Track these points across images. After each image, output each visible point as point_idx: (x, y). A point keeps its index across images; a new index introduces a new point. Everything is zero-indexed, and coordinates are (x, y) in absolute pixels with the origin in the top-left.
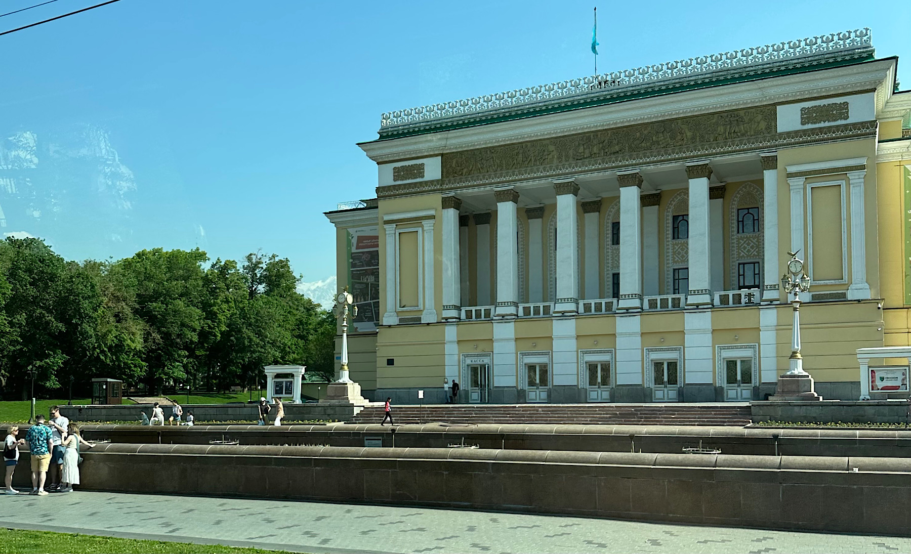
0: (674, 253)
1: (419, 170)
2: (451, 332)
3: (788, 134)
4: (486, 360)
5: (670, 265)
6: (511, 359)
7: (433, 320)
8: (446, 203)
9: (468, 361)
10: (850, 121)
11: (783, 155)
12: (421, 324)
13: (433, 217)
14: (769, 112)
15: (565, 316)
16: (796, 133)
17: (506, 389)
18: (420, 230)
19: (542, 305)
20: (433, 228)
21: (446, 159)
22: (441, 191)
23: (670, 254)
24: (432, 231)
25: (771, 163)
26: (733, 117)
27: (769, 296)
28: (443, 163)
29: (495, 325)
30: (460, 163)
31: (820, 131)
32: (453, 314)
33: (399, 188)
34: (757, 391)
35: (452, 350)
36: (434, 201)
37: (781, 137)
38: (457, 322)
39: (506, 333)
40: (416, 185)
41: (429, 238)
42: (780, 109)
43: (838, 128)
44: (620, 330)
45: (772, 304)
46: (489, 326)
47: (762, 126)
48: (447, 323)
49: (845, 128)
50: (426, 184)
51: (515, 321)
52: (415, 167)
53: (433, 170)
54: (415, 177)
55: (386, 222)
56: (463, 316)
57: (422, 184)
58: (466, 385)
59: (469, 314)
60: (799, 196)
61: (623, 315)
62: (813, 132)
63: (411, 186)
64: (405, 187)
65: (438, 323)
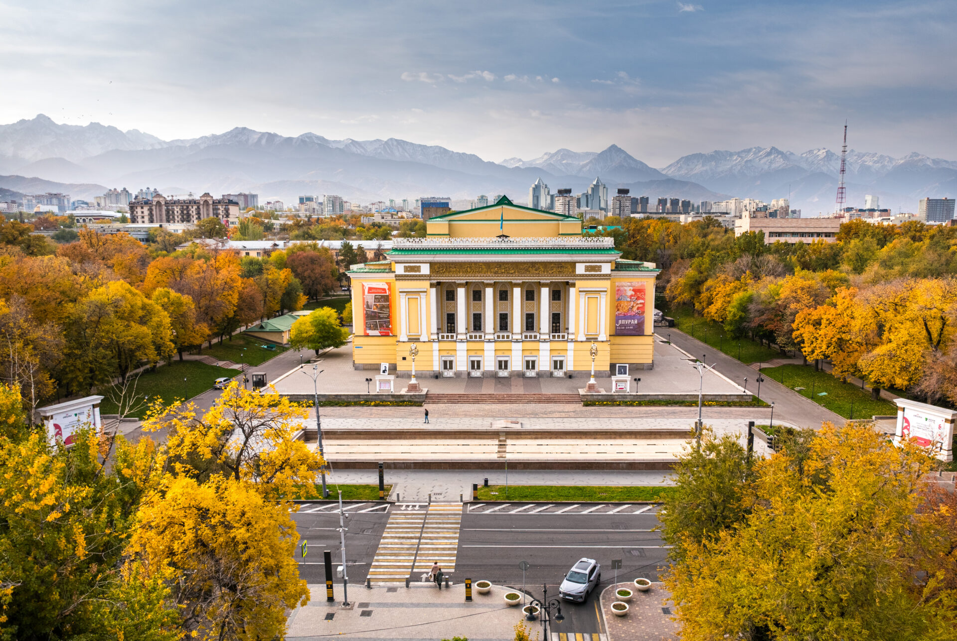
1: (418, 269)
2: (436, 346)
3: (580, 275)
4: (452, 359)
7: (427, 339)
8: (432, 285)
9: (444, 359)
10: (602, 273)
11: (578, 283)
12: (420, 341)
13: (425, 292)
14: (573, 264)
15: (489, 341)
16: (583, 275)
17: (462, 372)
18: (419, 297)
19: (478, 334)
20: (425, 296)
21: (432, 264)
22: (430, 279)
24: (425, 298)
25: (573, 285)
26: (560, 265)
27: (571, 337)
28: (431, 267)
29: (458, 344)
30: (439, 268)
31: (592, 275)
32: (435, 337)
33: (407, 276)
34: (565, 373)
35: (436, 353)
36: (426, 284)
37: (578, 275)
38: (439, 341)
39: (462, 347)
40: (416, 276)
41: (424, 301)
42: (577, 264)
43: (598, 275)
44: (513, 348)
45: (572, 341)
46: (454, 343)
47: (570, 270)
48: (434, 341)
49: (600, 275)
50: (422, 276)
51: (468, 341)
52: (415, 267)
53: (425, 270)
54: (416, 271)
55: (401, 292)
56: (440, 338)
57: (420, 276)
58: (442, 369)
59: (443, 337)
60: (583, 299)
61: (515, 342)
62: (589, 275)
63: (413, 276)
64: (411, 276)
65: (429, 341)
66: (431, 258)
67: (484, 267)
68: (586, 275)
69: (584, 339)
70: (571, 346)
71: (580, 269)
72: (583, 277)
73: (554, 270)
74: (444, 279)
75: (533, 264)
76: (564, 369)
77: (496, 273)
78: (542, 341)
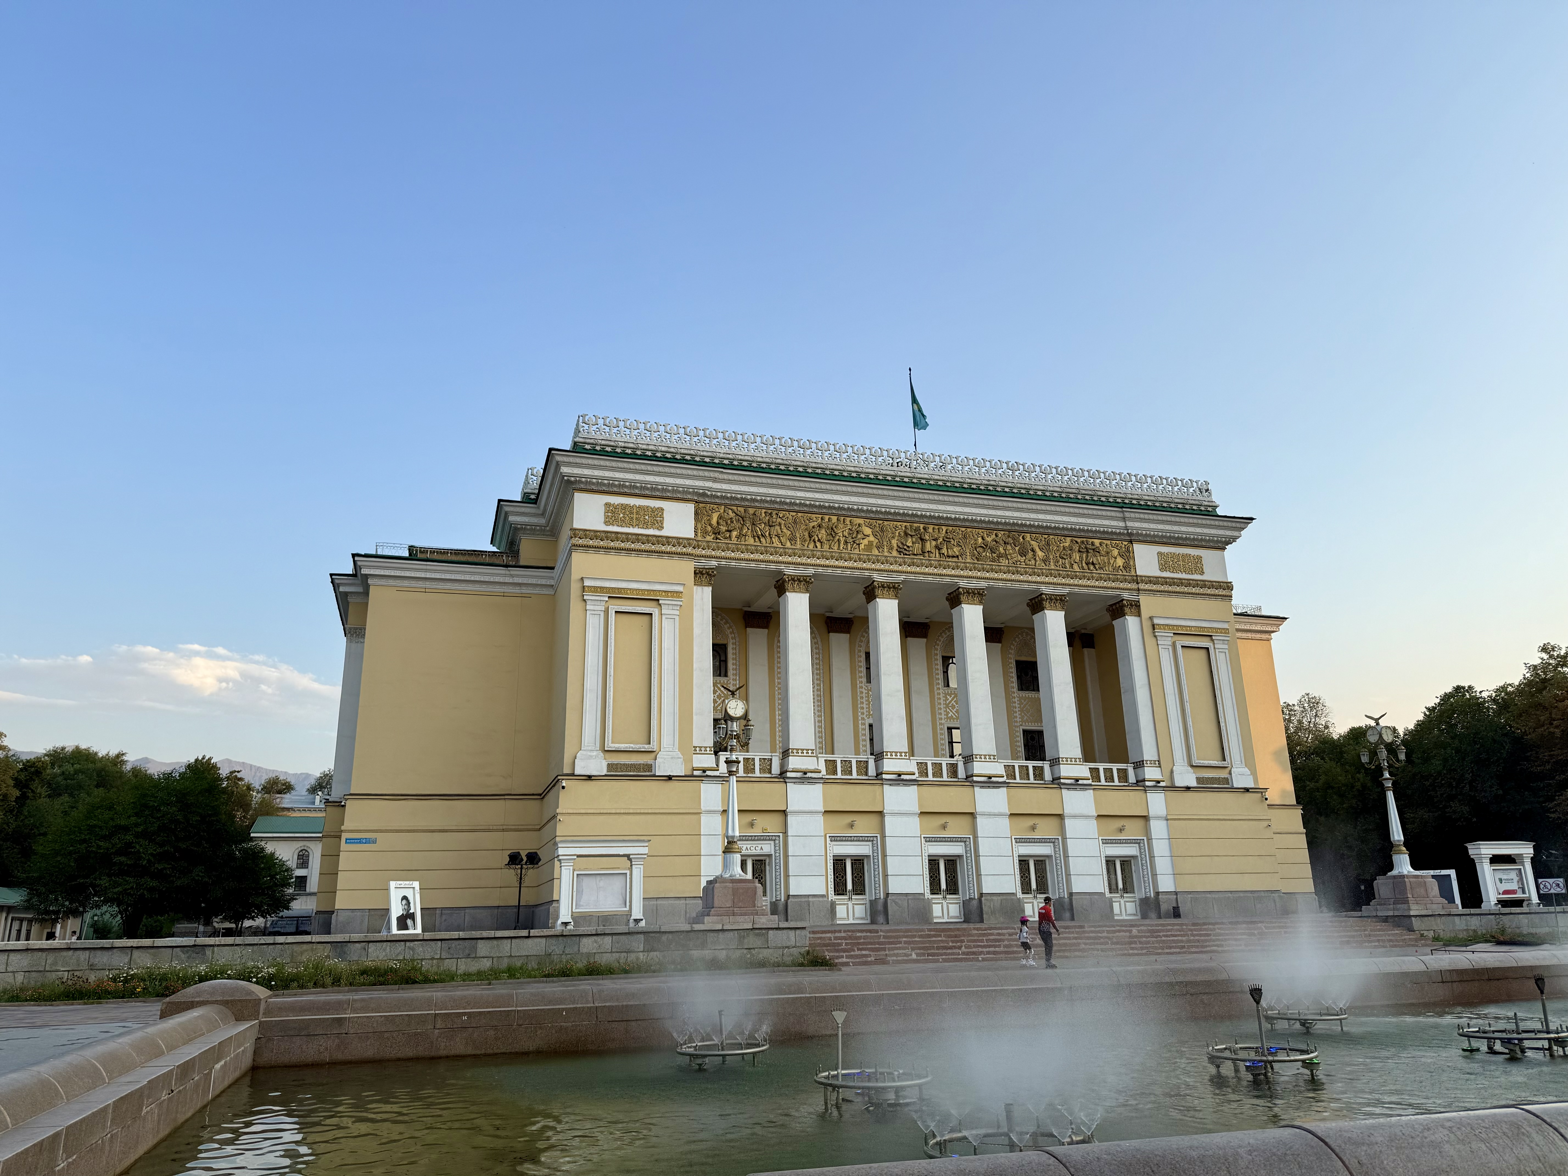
0: (947, 706)
1: (655, 517)
2: (709, 796)
3: (1149, 579)
4: (767, 848)
5: (943, 721)
6: (817, 846)
7: (678, 770)
8: (702, 576)
10: (1206, 577)
11: (1146, 602)
12: (655, 776)
13: (678, 594)
14: (1126, 543)
15: (903, 780)
16: (1156, 581)
17: (811, 899)
18: (656, 612)
19: (856, 760)
20: (677, 613)
21: (704, 506)
22: (694, 556)
23: (942, 706)
24: (677, 618)
25: (1135, 608)
27: (1149, 773)
28: (699, 513)
29: (790, 787)
30: (725, 521)
31: (1181, 582)
32: (708, 761)
33: (616, 537)
34: (1144, 904)
36: (679, 571)
37: (1141, 580)
38: (720, 779)
39: (805, 802)
40: (648, 539)
41: (669, 629)
42: (1135, 546)
43: (1196, 583)
44: (981, 809)
45: (1155, 788)
46: (777, 787)
47: (1120, 562)
48: (704, 775)
49: (1201, 584)
50: (668, 540)
51: (825, 781)
52: (646, 509)
53: (679, 522)
54: (646, 526)
55: (587, 589)
57: (659, 540)
60: (1169, 652)
62: (1171, 582)
63: (637, 538)
64: (627, 537)
65: (689, 777)
66: (699, 486)
67: (868, 530)
68: (1165, 581)
69: (1192, 781)
70: (1157, 803)
71: (1147, 560)
72: (1156, 586)
74: (741, 559)
76: (1140, 888)
77: (906, 553)
78: (1069, 787)
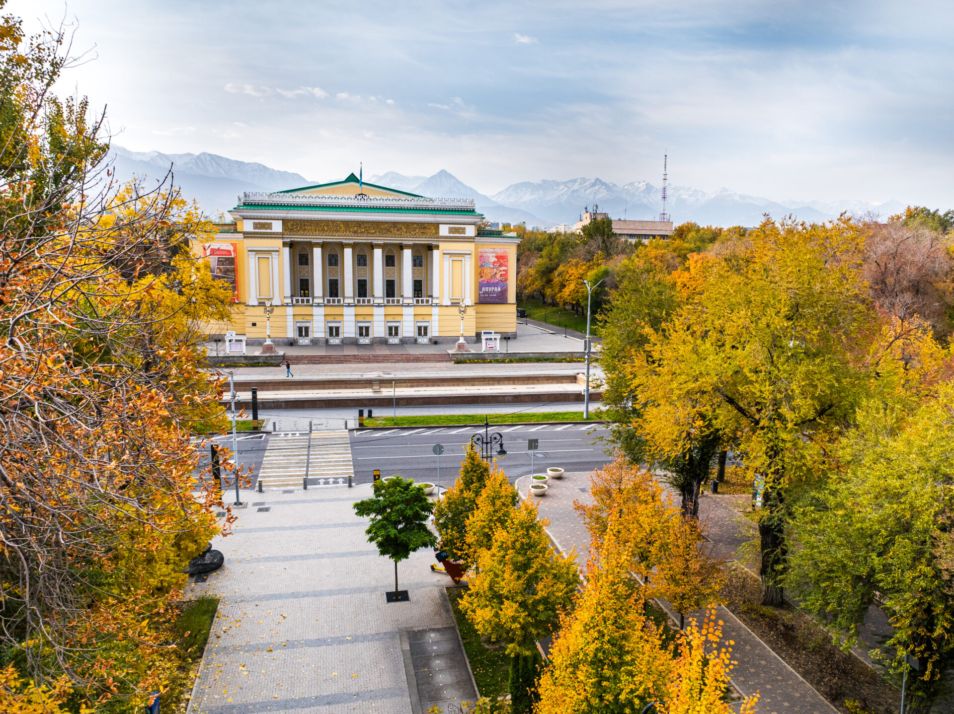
1: (269, 226)
2: (290, 311)
3: (444, 237)
4: (308, 325)
6: (322, 324)
7: (280, 304)
8: (285, 244)
9: (298, 325)
10: (466, 235)
11: (442, 245)
13: (278, 251)
14: (436, 225)
15: (349, 305)
16: (447, 237)
17: (320, 339)
18: (270, 257)
19: (337, 299)
20: (277, 256)
21: (285, 221)
22: (283, 238)
24: (277, 258)
25: (437, 247)
26: (423, 226)
27: (435, 301)
28: (283, 224)
29: (314, 308)
30: (292, 226)
31: (456, 237)
32: (289, 301)
33: (257, 233)
34: (430, 340)
35: (290, 319)
36: (278, 243)
37: (441, 237)
38: (293, 306)
39: (319, 312)
40: (267, 233)
41: (276, 262)
42: (441, 226)
43: (462, 238)
44: (374, 313)
45: (437, 305)
46: (311, 308)
47: (434, 231)
48: (287, 305)
49: (464, 238)
50: (274, 233)
51: (325, 306)
52: (266, 224)
53: (277, 227)
54: (266, 229)
55: (249, 251)
56: (294, 302)
57: (271, 233)
58: (297, 336)
59: (297, 301)
60: (447, 262)
61: (376, 306)
62: (453, 237)
63: (264, 233)
64: (261, 233)
65: (282, 305)
66: (283, 214)
67: (342, 225)
68: (450, 237)
69: (449, 304)
70: (435, 310)
71: (444, 231)
72: (447, 239)
73: (417, 231)
74: (298, 238)
75: (395, 224)
76: (429, 335)
77: (355, 232)
78: (406, 306)
